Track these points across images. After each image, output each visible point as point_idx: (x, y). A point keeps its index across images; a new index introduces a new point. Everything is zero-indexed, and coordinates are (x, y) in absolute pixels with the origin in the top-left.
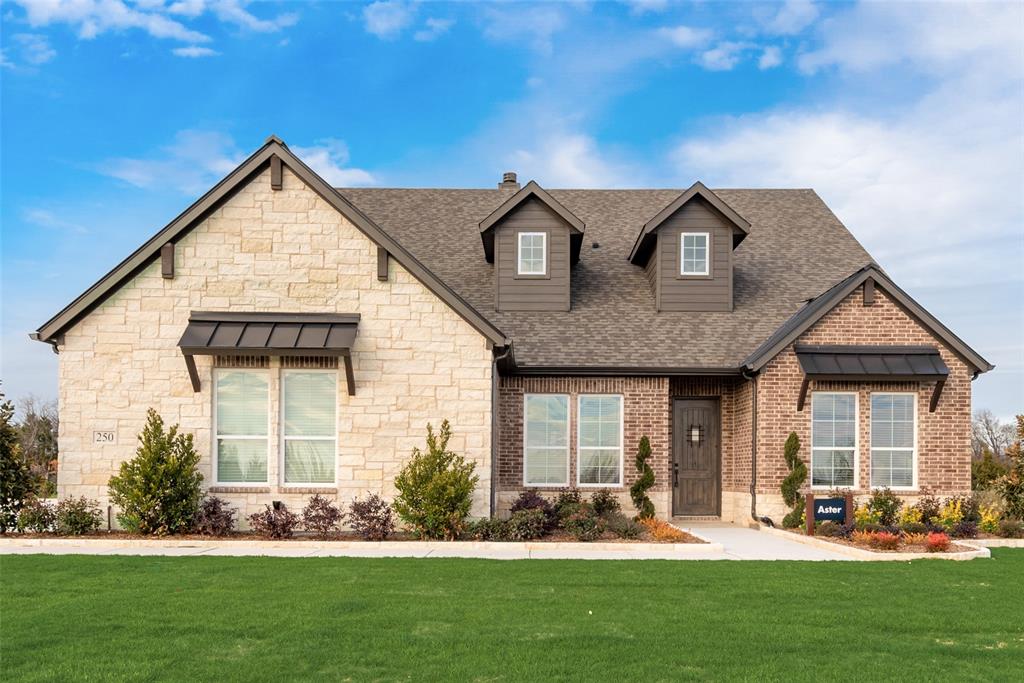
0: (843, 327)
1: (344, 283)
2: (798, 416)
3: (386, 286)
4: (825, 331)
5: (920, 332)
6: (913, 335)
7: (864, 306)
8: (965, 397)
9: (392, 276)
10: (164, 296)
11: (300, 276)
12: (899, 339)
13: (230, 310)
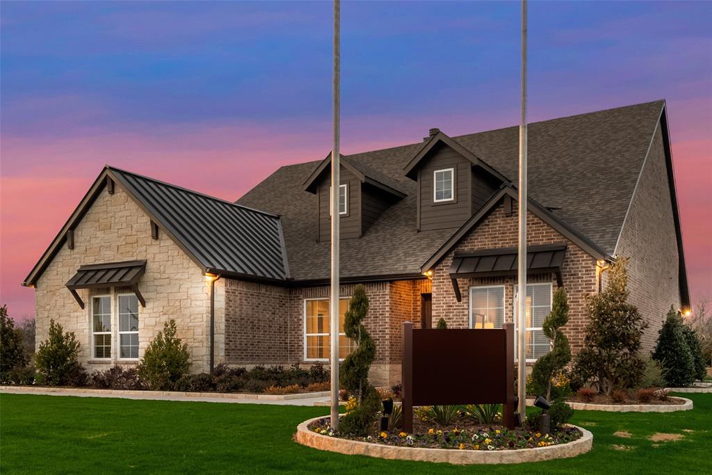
0: (491, 234)
1: (140, 242)
2: (459, 306)
3: (158, 242)
4: (477, 239)
5: (551, 232)
6: (547, 236)
7: (507, 217)
8: (590, 284)
9: (160, 236)
10: (71, 259)
11: (121, 241)
12: (536, 240)
13: (96, 263)
